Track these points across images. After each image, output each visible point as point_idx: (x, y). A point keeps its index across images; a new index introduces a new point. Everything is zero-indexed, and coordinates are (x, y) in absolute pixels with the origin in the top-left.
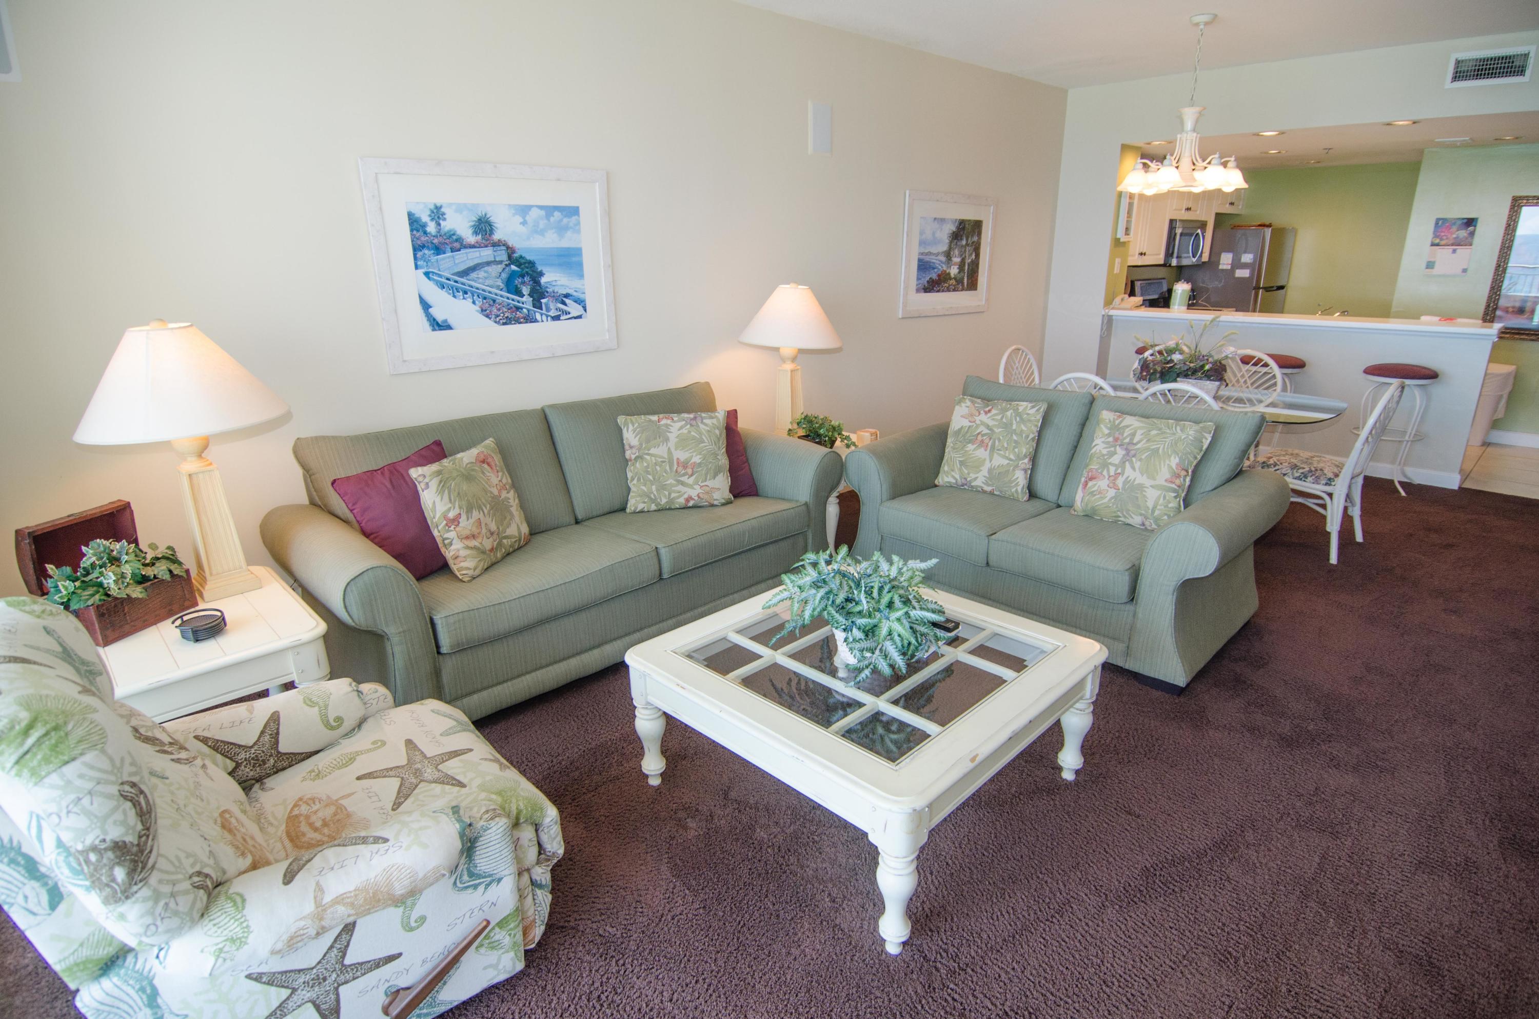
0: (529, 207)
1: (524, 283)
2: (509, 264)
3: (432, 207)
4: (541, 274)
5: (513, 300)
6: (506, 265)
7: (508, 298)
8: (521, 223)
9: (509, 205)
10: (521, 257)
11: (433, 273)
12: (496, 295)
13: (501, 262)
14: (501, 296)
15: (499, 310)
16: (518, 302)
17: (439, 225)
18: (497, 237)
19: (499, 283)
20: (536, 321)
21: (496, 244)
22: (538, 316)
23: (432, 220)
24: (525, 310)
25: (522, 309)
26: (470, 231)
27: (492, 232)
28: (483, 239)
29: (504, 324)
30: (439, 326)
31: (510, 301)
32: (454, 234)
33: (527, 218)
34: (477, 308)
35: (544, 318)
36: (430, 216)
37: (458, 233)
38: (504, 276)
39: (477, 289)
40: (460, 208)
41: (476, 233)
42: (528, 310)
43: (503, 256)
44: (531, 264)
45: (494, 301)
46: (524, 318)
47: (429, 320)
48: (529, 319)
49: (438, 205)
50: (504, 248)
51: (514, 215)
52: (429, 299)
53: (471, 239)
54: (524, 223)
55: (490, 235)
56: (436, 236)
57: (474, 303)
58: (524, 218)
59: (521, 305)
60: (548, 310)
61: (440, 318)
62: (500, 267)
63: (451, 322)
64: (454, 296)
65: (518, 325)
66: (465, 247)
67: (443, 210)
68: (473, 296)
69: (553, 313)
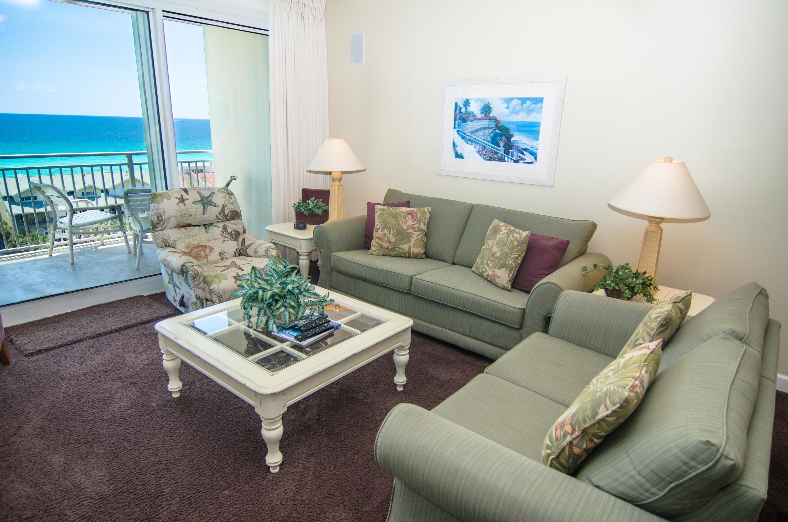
0: (512, 99)
1: (501, 140)
2: (496, 129)
3: (465, 100)
4: (512, 136)
5: (494, 148)
6: (494, 130)
7: (492, 147)
8: (506, 108)
9: (501, 98)
10: (503, 126)
11: (460, 131)
12: (486, 144)
13: (491, 128)
14: (489, 145)
15: (486, 152)
16: (497, 149)
17: (466, 108)
18: (492, 115)
19: (489, 139)
20: (505, 161)
21: (490, 119)
22: (506, 159)
23: (464, 106)
24: (499, 154)
25: (498, 153)
26: (480, 112)
27: (490, 112)
28: (485, 115)
29: (488, 160)
30: (459, 156)
31: (493, 149)
32: (472, 113)
33: (510, 105)
34: (476, 150)
35: (509, 160)
36: (464, 104)
37: (474, 112)
38: (492, 135)
39: (478, 140)
40: (477, 100)
41: (482, 113)
42: (501, 155)
43: (493, 125)
44: (507, 130)
45: (485, 147)
46: (498, 158)
47: (455, 153)
48: (501, 159)
49: (468, 99)
50: (494, 121)
51: (503, 103)
52: (457, 143)
53: (479, 115)
54: (508, 108)
55: (489, 114)
56: (464, 114)
57: (475, 147)
58: (508, 105)
59: (498, 151)
60: (512, 156)
61: (459, 152)
62: (491, 130)
63: (464, 155)
64: (467, 143)
65: (494, 162)
66: (476, 120)
67: (469, 101)
68: (475, 144)
69: (515, 158)
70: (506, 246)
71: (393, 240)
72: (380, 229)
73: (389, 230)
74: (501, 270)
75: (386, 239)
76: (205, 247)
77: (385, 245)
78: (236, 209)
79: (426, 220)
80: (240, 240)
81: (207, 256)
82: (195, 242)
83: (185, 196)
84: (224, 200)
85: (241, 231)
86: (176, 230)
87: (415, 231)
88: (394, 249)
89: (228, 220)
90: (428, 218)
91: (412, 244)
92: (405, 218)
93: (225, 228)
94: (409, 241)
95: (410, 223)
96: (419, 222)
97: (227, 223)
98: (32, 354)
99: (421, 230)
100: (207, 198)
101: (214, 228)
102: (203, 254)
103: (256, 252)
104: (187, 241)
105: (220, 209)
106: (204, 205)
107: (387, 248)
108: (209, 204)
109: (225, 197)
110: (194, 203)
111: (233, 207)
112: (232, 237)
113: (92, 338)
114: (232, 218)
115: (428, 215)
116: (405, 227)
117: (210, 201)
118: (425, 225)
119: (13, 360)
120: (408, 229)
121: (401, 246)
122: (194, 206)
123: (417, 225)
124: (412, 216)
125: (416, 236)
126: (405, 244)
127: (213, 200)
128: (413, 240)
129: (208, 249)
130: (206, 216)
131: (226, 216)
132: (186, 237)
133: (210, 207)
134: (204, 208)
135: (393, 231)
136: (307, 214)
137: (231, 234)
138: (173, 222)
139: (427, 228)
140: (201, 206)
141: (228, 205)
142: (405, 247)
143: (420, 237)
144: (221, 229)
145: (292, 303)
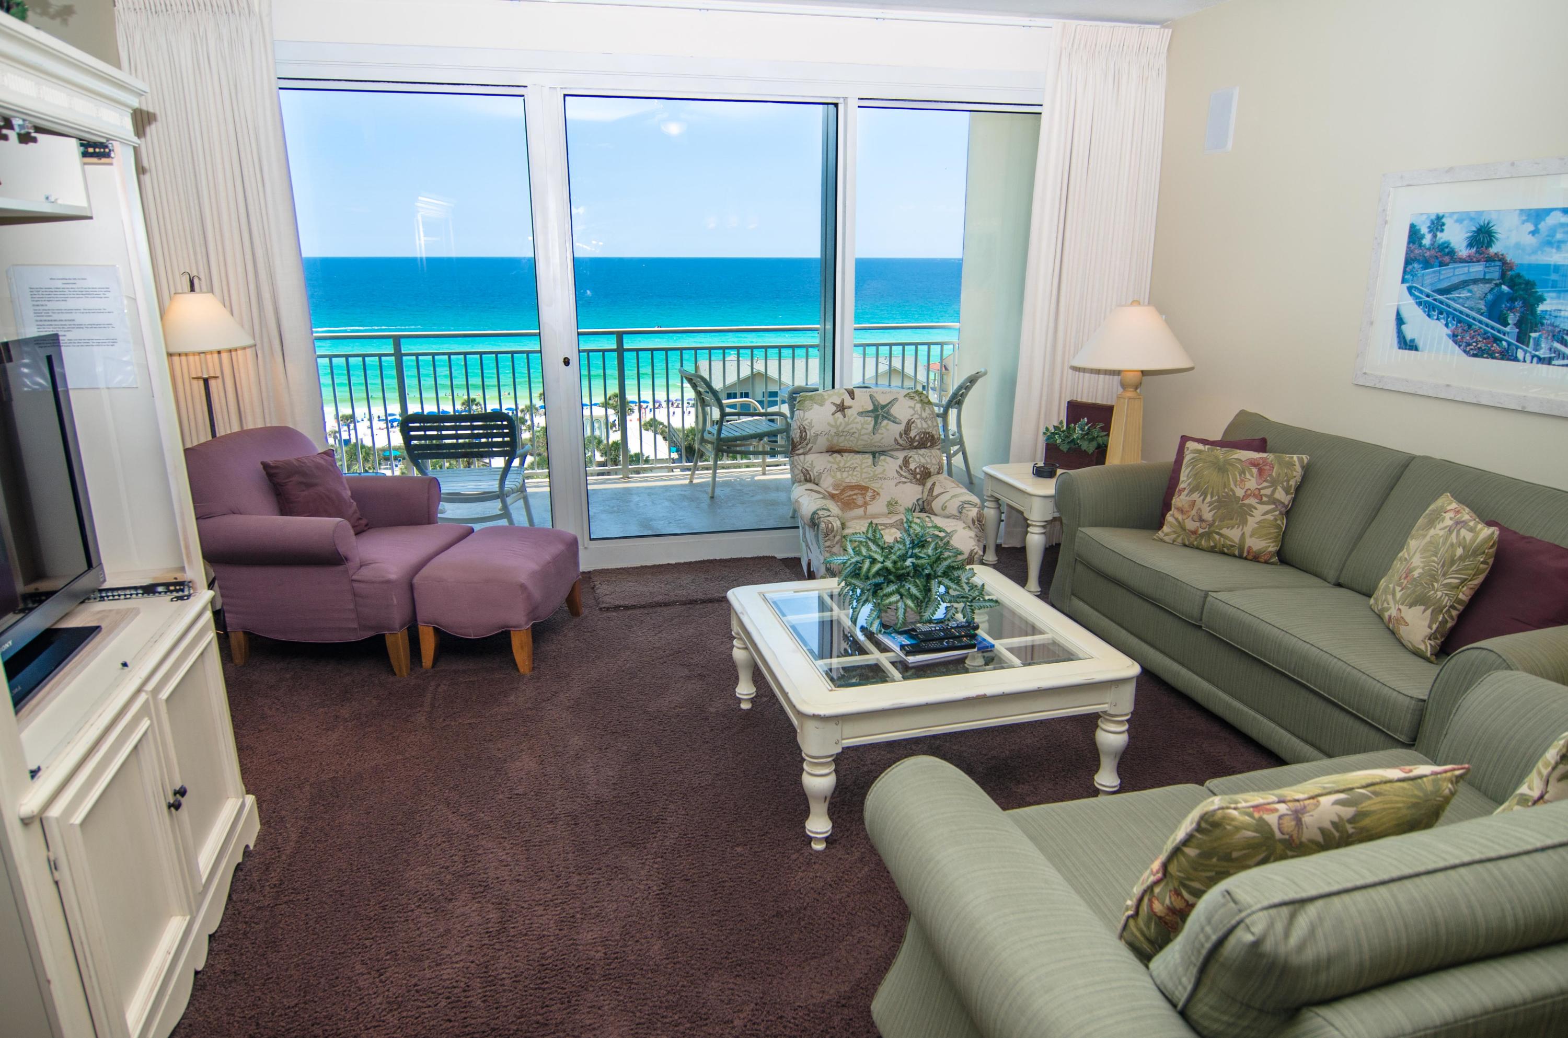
0: (1548, 211)
1: (1511, 309)
2: (1501, 284)
3: (1433, 217)
4: (1541, 300)
5: (1493, 328)
6: (1496, 285)
7: (1487, 325)
8: (1530, 233)
9: (1521, 210)
10: (1518, 276)
11: (1416, 288)
12: (1474, 319)
13: (1489, 281)
14: (1480, 322)
15: (1472, 338)
16: (1499, 331)
17: (1435, 236)
18: (1493, 250)
19: (1482, 306)
20: (1516, 359)
21: (1490, 259)
22: (1520, 354)
23: (1430, 232)
24: (1504, 343)
25: (1501, 340)
26: (1465, 243)
27: (1490, 244)
28: (1477, 252)
29: (1475, 356)
30: (1407, 344)
31: (1489, 330)
32: (1447, 247)
33: (1542, 226)
34: (1449, 332)
35: (1528, 358)
36: (1429, 227)
37: (1452, 245)
38: (1490, 297)
39: (1455, 310)
40: (1461, 218)
41: (1470, 245)
42: (1509, 344)
43: (1495, 273)
44: (1530, 285)
45: (1470, 326)
46: (1501, 353)
47: (1398, 337)
48: (1507, 355)
49: (1441, 215)
50: (1498, 263)
51: (1523, 222)
52: (1405, 315)
53: (1463, 251)
54: (1533, 233)
55: (1487, 248)
56: (1429, 249)
57: (1447, 325)
58: (1536, 225)
59: (1501, 336)
60: (1537, 346)
61: (1409, 336)
62: (1488, 287)
63: (1420, 345)
64: (1429, 316)
65: (1490, 361)
66: (1455, 262)
67: (1443, 220)
68: (1448, 317)
69: (1542, 353)
70: (1436, 557)
71: (1208, 516)
72: (1186, 492)
73: (1204, 494)
74: (1413, 608)
75: (1194, 512)
76: (866, 489)
77: (1191, 525)
78: (930, 430)
79: (1292, 483)
80: (929, 484)
81: (865, 504)
82: (852, 479)
83: (848, 401)
84: (911, 412)
85: (933, 469)
86: (826, 457)
87: (1261, 503)
88: (1208, 535)
89: (916, 448)
90: (1299, 479)
91: (1248, 529)
92: (1243, 472)
93: (906, 462)
94: (1244, 522)
95: (1252, 483)
96: (1274, 484)
97: (912, 453)
98: (608, 609)
99: (1275, 502)
100: (883, 407)
101: (888, 459)
102: (860, 500)
103: (944, 508)
104: (839, 475)
105: (902, 427)
106: (876, 418)
107: (1194, 532)
108: (885, 418)
109: (913, 408)
110: (861, 414)
111: (925, 426)
112: (915, 477)
113: (684, 603)
114: (922, 445)
115: (1298, 472)
116: (1240, 493)
117: (888, 413)
118: (1287, 493)
119: (585, 611)
120: (1246, 496)
121: (1225, 531)
122: (860, 419)
123: (1268, 491)
124: (1261, 472)
125: (1261, 513)
126: (1233, 527)
127: (892, 411)
128: (1252, 522)
129: (870, 494)
130: (877, 437)
131: (912, 440)
132: (839, 469)
133: (886, 422)
134: (876, 423)
135: (1212, 497)
136: (1065, 450)
137: (914, 473)
138: (822, 443)
139: (1294, 500)
140: (870, 420)
141: (918, 422)
142: (1234, 534)
143: (1269, 517)
144: (900, 462)
145: (914, 591)
